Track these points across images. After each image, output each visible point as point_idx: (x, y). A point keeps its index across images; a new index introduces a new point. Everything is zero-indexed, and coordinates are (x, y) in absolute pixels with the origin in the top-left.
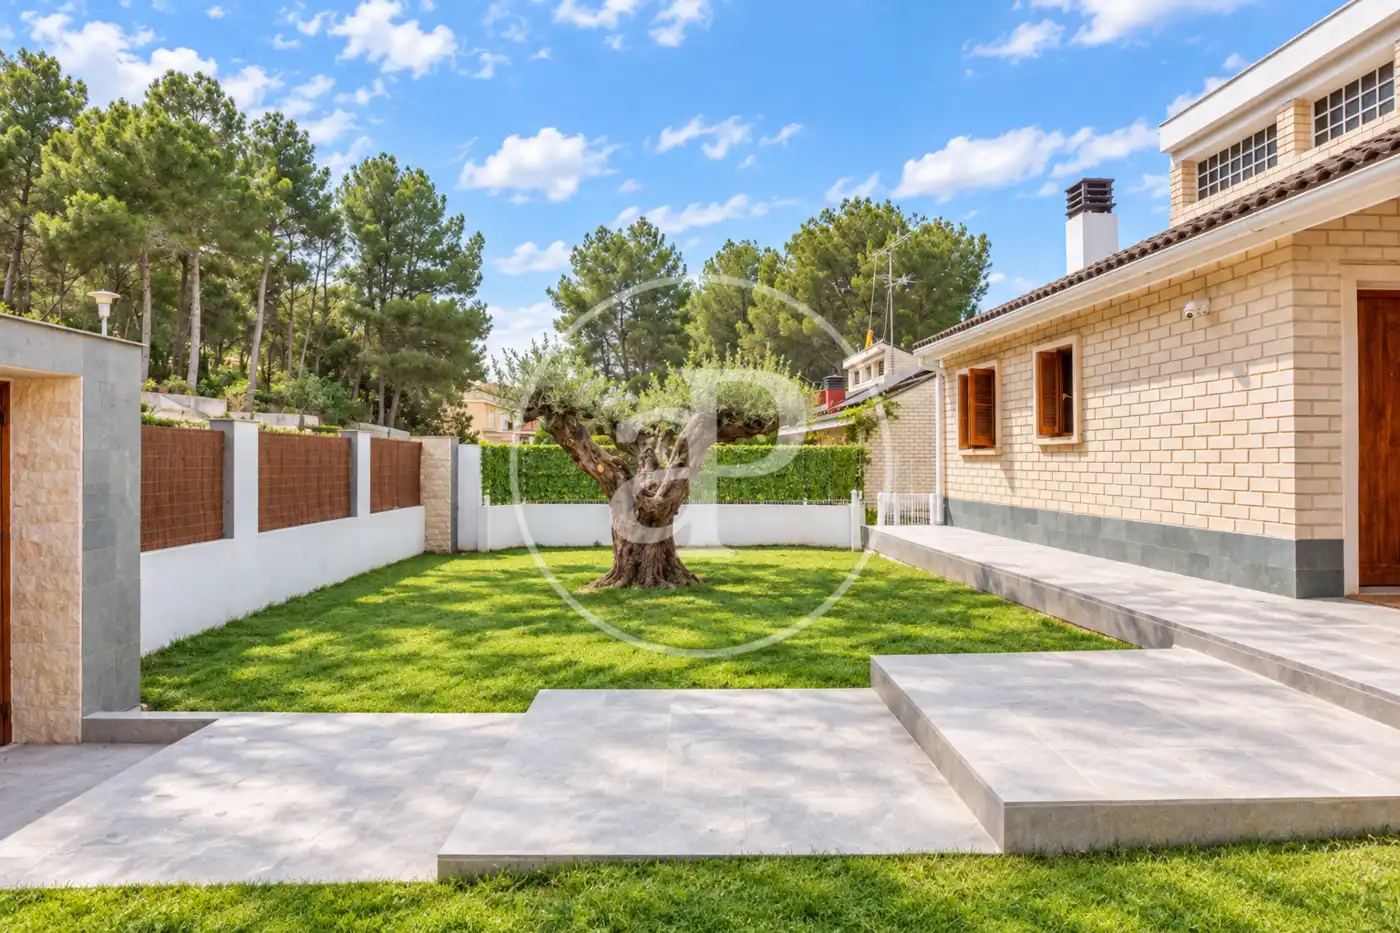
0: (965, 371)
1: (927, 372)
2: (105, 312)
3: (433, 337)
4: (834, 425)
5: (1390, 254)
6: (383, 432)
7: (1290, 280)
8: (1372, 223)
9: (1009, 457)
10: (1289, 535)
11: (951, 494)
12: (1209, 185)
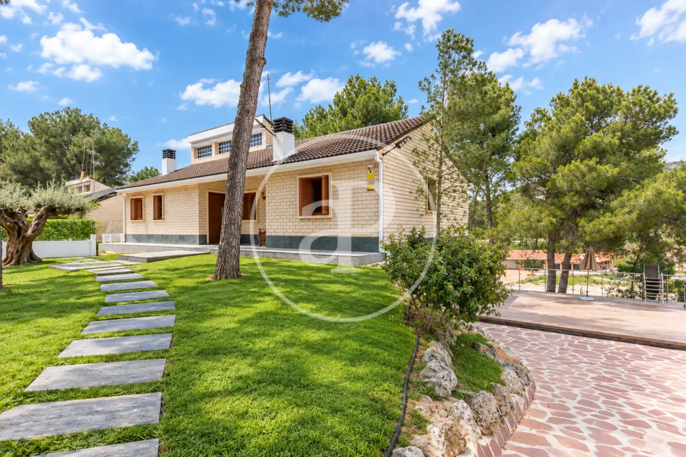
0: (133, 198)
7: (198, 190)
10: (198, 234)
11: (128, 233)
12: (200, 155)
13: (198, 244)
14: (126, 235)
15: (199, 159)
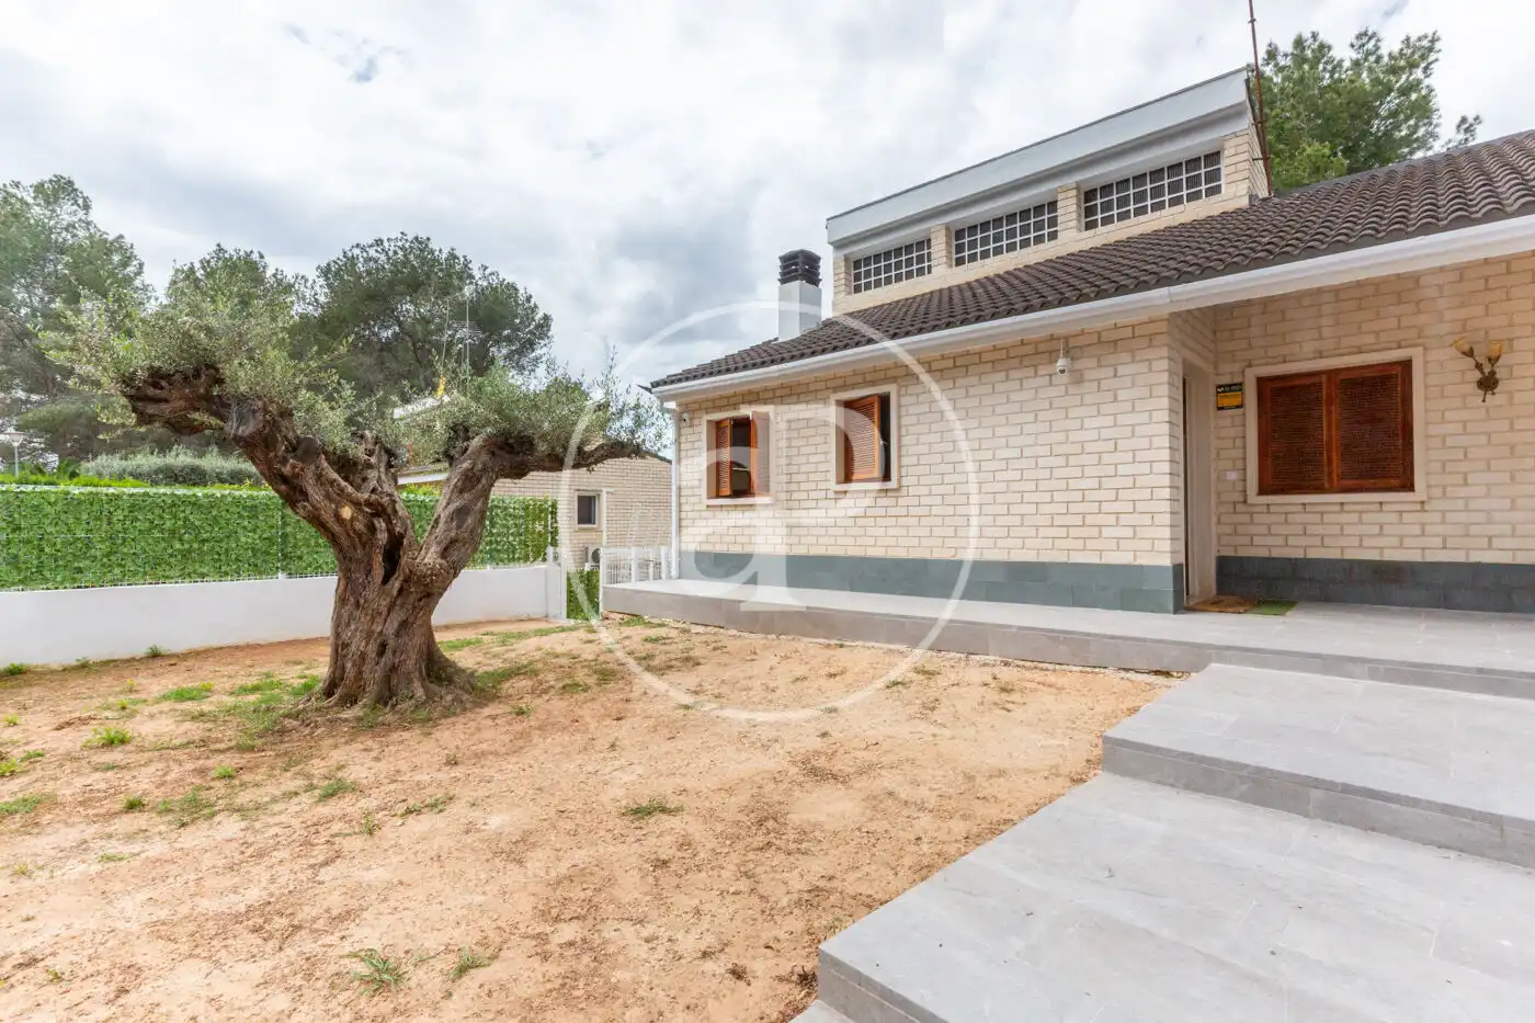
7: (1165, 349)
10: (1165, 561)
12: (863, 281)
13: (1168, 612)
15: (864, 294)
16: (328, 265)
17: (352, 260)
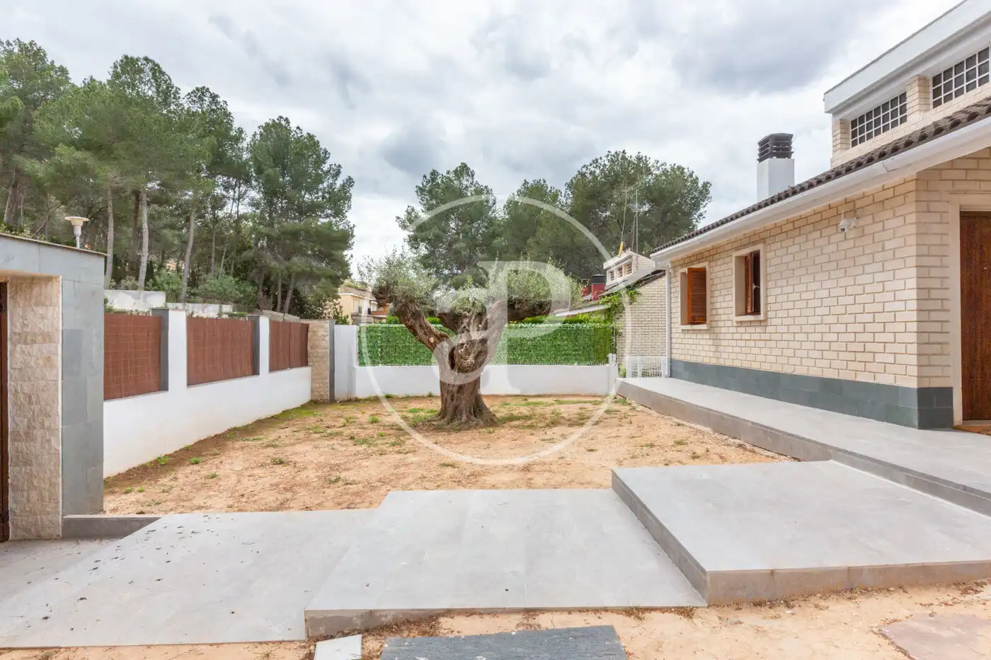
0: (685, 270)
1: (660, 271)
2: (78, 231)
3: (316, 249)
4: (596, 309)
5: (985, 186)
6: (279, 316)
7: (914, 204)
8: (972, 164)
9: (717, 330)
10: (913, 384)
11: (675, 357)
12: (858, 137)
13: (913, 426)
14: (671, 361)
15: (859, 146)
16: (572, 181)
17: (583, 175)
